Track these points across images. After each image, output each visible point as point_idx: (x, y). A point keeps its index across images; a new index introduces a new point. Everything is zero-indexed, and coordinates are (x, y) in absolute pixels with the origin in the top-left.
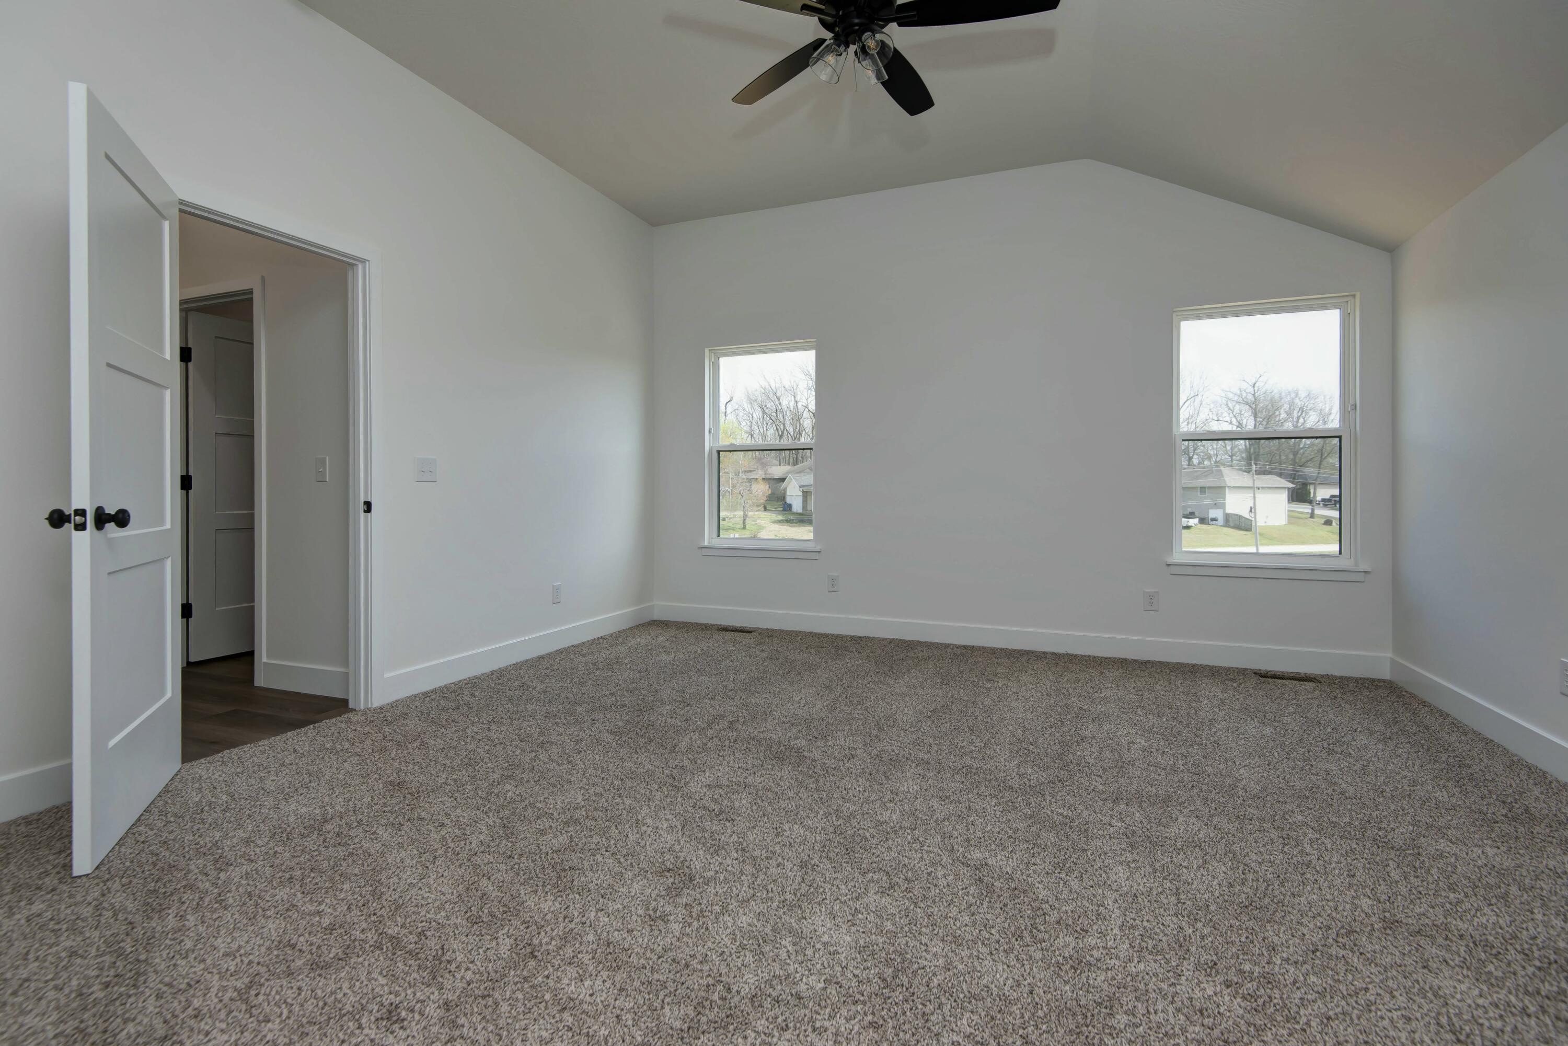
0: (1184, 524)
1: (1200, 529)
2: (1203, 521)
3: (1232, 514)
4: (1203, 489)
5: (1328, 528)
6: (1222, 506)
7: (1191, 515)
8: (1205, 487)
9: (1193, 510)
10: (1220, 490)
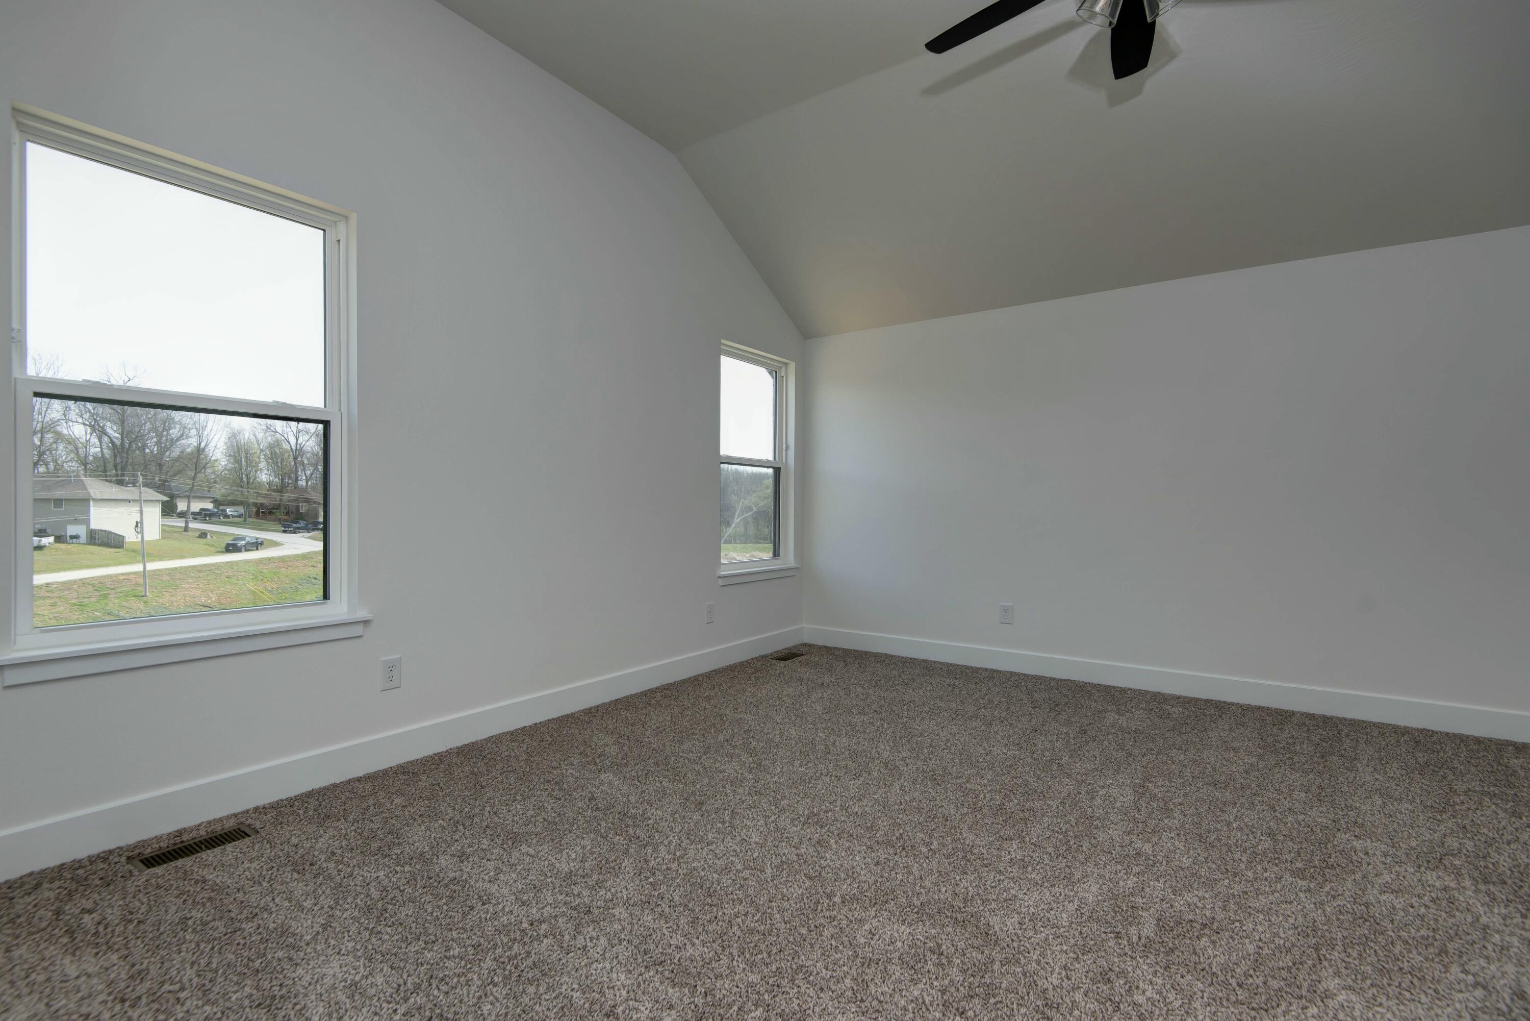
0: (36, 544)
1: (56, 549)
2: (59, 539)
3: (98, 530)
4: (58, 502)
5: (203, 541)
6: (87, 522)
7: (41, 533)
8: (62, 500)
9: (44, 527)
10: (85, 502)
